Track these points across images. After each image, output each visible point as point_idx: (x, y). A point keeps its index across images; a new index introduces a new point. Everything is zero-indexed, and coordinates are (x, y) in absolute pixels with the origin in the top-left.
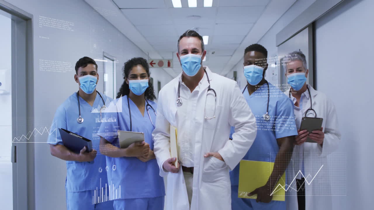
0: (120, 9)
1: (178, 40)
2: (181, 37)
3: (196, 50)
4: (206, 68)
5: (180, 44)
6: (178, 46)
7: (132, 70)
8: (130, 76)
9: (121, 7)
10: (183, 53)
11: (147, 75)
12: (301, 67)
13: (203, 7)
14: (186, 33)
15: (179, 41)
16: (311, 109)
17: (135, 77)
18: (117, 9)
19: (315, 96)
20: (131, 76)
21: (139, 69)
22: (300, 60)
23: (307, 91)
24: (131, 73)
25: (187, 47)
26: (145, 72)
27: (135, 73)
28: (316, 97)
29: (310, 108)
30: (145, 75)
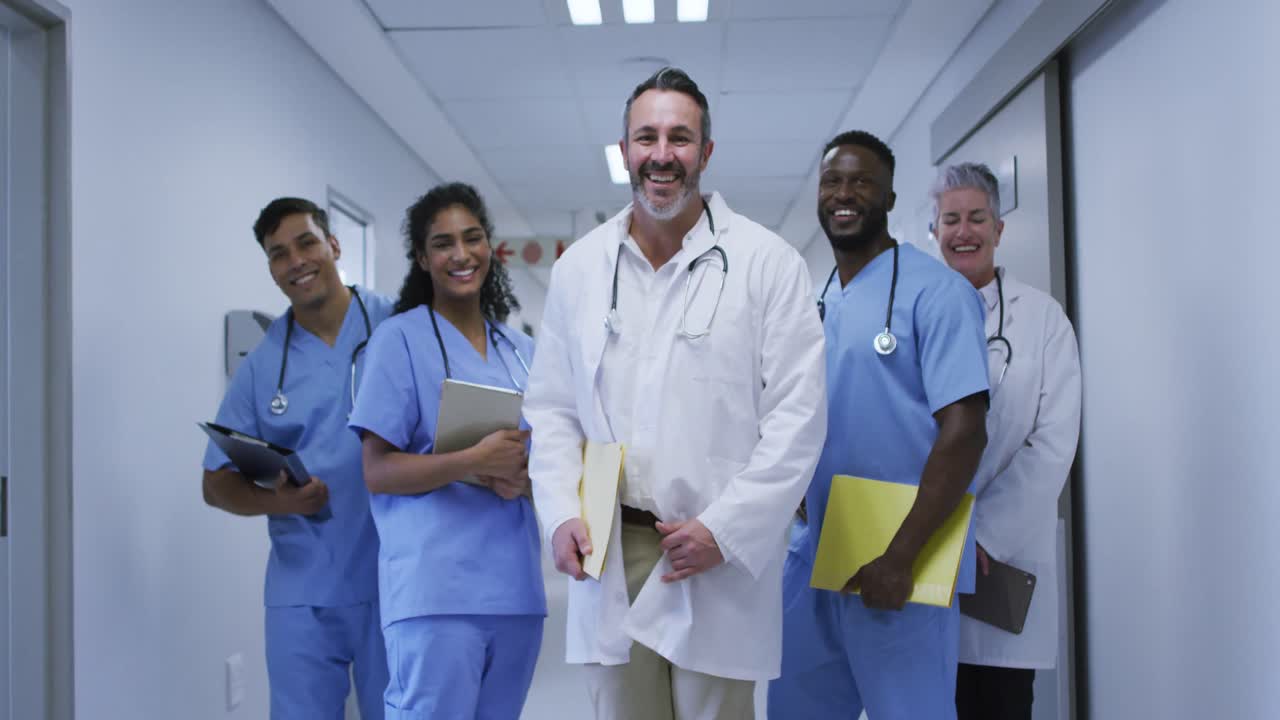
0: (386, 30)
1: (626, 100)
2: (640, 91)
3: (683, 134)
4: (709, 196)
5: (632, 112)
6: (627, 117)
7: (433, 221)
8: (429, 242)
9: (388, 25)
10: (640, 139)
11: (483, 233)
12: (983, 210)
13: (675, 20)
14: (657, 76)
15: (629, 103)
16: (1000, 337)
17: (447, 241)
18: (375, 33)
19: (1015, 299)
20: (434, 242)
21: (455, 220)
22: (983, 189)
23: (993, 284)
24: (435, 230)
25: (653, 120)
26: (476, 224)
27: (447, 230)
28: (1016, 303)
29: (997, 335)
30: (476, 233)
